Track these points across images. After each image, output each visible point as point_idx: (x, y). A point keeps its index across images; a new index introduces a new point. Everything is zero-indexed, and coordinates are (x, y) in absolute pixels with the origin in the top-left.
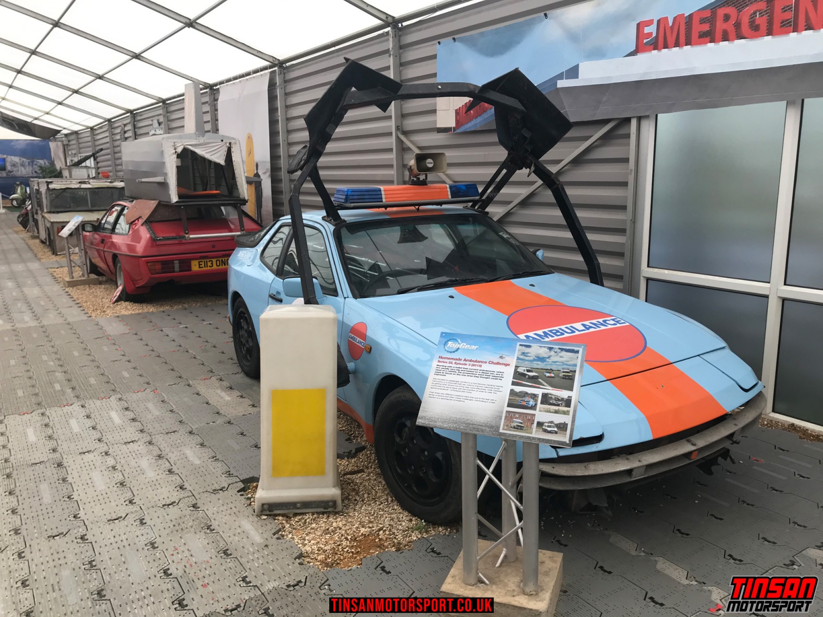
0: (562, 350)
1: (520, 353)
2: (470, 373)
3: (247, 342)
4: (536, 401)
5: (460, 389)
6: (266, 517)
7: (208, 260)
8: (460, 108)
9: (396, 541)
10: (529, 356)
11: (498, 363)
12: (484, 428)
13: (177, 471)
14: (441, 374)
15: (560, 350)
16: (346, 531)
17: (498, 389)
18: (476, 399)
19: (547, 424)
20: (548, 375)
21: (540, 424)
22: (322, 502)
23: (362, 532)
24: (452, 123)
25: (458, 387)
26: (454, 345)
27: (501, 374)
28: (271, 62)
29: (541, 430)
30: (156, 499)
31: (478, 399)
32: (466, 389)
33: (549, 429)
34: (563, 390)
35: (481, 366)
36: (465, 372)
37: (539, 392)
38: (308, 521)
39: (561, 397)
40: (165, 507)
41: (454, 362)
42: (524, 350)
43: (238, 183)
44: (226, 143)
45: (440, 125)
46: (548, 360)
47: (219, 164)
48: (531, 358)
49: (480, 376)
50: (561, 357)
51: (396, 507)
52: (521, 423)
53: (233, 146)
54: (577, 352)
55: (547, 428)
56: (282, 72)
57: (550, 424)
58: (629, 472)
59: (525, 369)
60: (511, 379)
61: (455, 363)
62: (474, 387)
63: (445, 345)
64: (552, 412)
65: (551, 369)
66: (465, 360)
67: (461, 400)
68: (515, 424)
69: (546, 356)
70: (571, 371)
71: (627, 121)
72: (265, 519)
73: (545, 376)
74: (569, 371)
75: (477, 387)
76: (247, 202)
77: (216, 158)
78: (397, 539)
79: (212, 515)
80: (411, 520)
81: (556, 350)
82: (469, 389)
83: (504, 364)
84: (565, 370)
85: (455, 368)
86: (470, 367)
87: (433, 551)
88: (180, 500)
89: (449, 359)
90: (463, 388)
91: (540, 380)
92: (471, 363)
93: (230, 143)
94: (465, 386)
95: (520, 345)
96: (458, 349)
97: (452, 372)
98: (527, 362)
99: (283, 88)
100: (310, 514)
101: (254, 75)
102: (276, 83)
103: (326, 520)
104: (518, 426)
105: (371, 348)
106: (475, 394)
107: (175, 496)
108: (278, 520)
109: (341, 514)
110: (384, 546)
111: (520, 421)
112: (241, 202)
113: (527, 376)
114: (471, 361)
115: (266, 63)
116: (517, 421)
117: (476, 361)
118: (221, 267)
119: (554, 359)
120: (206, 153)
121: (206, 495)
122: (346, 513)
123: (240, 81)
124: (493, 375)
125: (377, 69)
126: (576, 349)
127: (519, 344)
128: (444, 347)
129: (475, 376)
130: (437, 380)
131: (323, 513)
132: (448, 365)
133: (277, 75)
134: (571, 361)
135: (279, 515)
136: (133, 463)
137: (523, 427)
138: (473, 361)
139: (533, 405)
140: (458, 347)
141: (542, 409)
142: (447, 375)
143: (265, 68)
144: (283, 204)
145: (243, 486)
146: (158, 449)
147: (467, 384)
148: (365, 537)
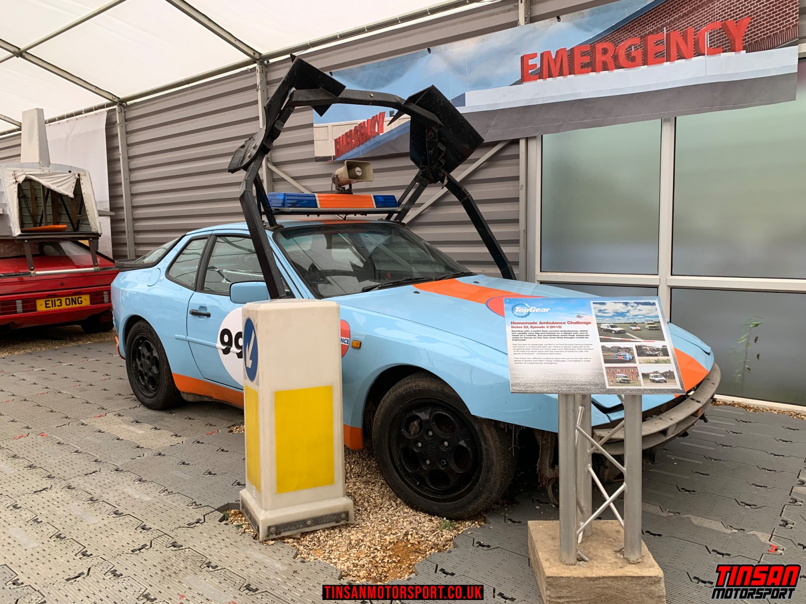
0: (638, 303)
1: (597, 311)
2: (552, 335)
3: (150, 369)
4: (632, 354)
5: (547, 351)
6: (273, 542)
7: (56, 299)
8: (339, 137)
9: (430, 543)
10: (608, 313)
11: (578, 323)
12: (588, 387)
13: (126, 512)
14: (520, 339)
15: (636, 305)
16: (370, 541)
17: (587, 348)
18: (569, 360)
19: (653, 375)
20: (634, 328)
21: (645, 376)
22: (334, 515)
23: (388, 540)
24: (332, 153)
25: (544, 350)
26: (523, 310)
27: (585, 332)
28: (110, 100)
29: (649, 381)
30: (117, 545)
31: (571, 360)
32: (554, 350)
33: (657, 379)
34: (656, 341)
35: (560, 327)
36: (546, 334)
37: (632, 345)
38: (321, 538)
39: (656, 347)
40: (136, 553)
41: (529, 326)
42: (600, 308)
43: (88, 216)
44: (74, 175)
45: (318, 154)
46: (627, 314)
47: (67, 196)
48: (610, 315)
49: (563, 337)
50: (640, 310)
51: (406, 510)
52: (626, 377)
53: (82, 177)
54: (654, 304)
55: (654, 378)
56: (123, 110)
57: (655, 374)
58: (664, 432)
59: (608, 325)
60: (598, 337)
61: (531, 327)
62: (562, 348)
63: (512, 310)
64: (653, 363)
65: (635, 323)
66: (541, 323)
67: (553, 362)
68: (620, 379)
69: (624, 311)
70: (656, 322)
71: (516, 142)
72: (273, 545)
73: (632, 329)
74: (653, 322)
75: (564, 348)
76: (100, 236)
77: (63, 190)
78: (430, 541)
79: (204, 551)
80: (431, 520)
81: (632, 305)
82: (557, 350)
83: (585, 323)
84: (649, 322)
85: (533, 332)
86: (549, 329)
87: (481, 545)
88: (151, 543)
89: (522, 323)
90: (549, 350)
91: (627, 334)
92: (549, 325)
93: (79, 175)
94: (551, 348)
95: (594, 303)
96: (529, 313)
97: (531, 336)
98: (608, 319)
99: (124, 127)
100: (321, 531)
101: (87, 114)
102: (116, 122)
103: (340, 535)
104: (624, 380)
105: (361, 343)
106: (565, 355)
107: (142, 538)
108: (288, 543)
109: (352, 526)
110: (420, 550)
111: (624, 375)
112: (94, 236)
113: (613, 332)
114: (547, 323)
115: (106, 101)
116: (621, 376)
117: (553, 323)
118: (71, 306)
119: (633, 312)
120: (52, 184)
121: (181, 531)
122: (357, 525)
123: (67, 121)
124: (577, 334)
125: (321, 69)
126: (651, 301)
127: (592, 302)
128: (513, 313)
129: (558, 338)
130: (518, 346)
131: (333, 528)
132: (523, 329)
133: (117, 114)
134: (652, 313)
135: (289, 537)
136: (60, 512)
137: (630, 380)
138: (550, 323)
139: (631, 358)
140: (528, 311)
141: (642, 361)
142: (526, 339)
143: (102, 107)
144: (126, 244)
145: (223, 515)
146: (86, 493)
147: (552, 346)
148: (394, 545)
